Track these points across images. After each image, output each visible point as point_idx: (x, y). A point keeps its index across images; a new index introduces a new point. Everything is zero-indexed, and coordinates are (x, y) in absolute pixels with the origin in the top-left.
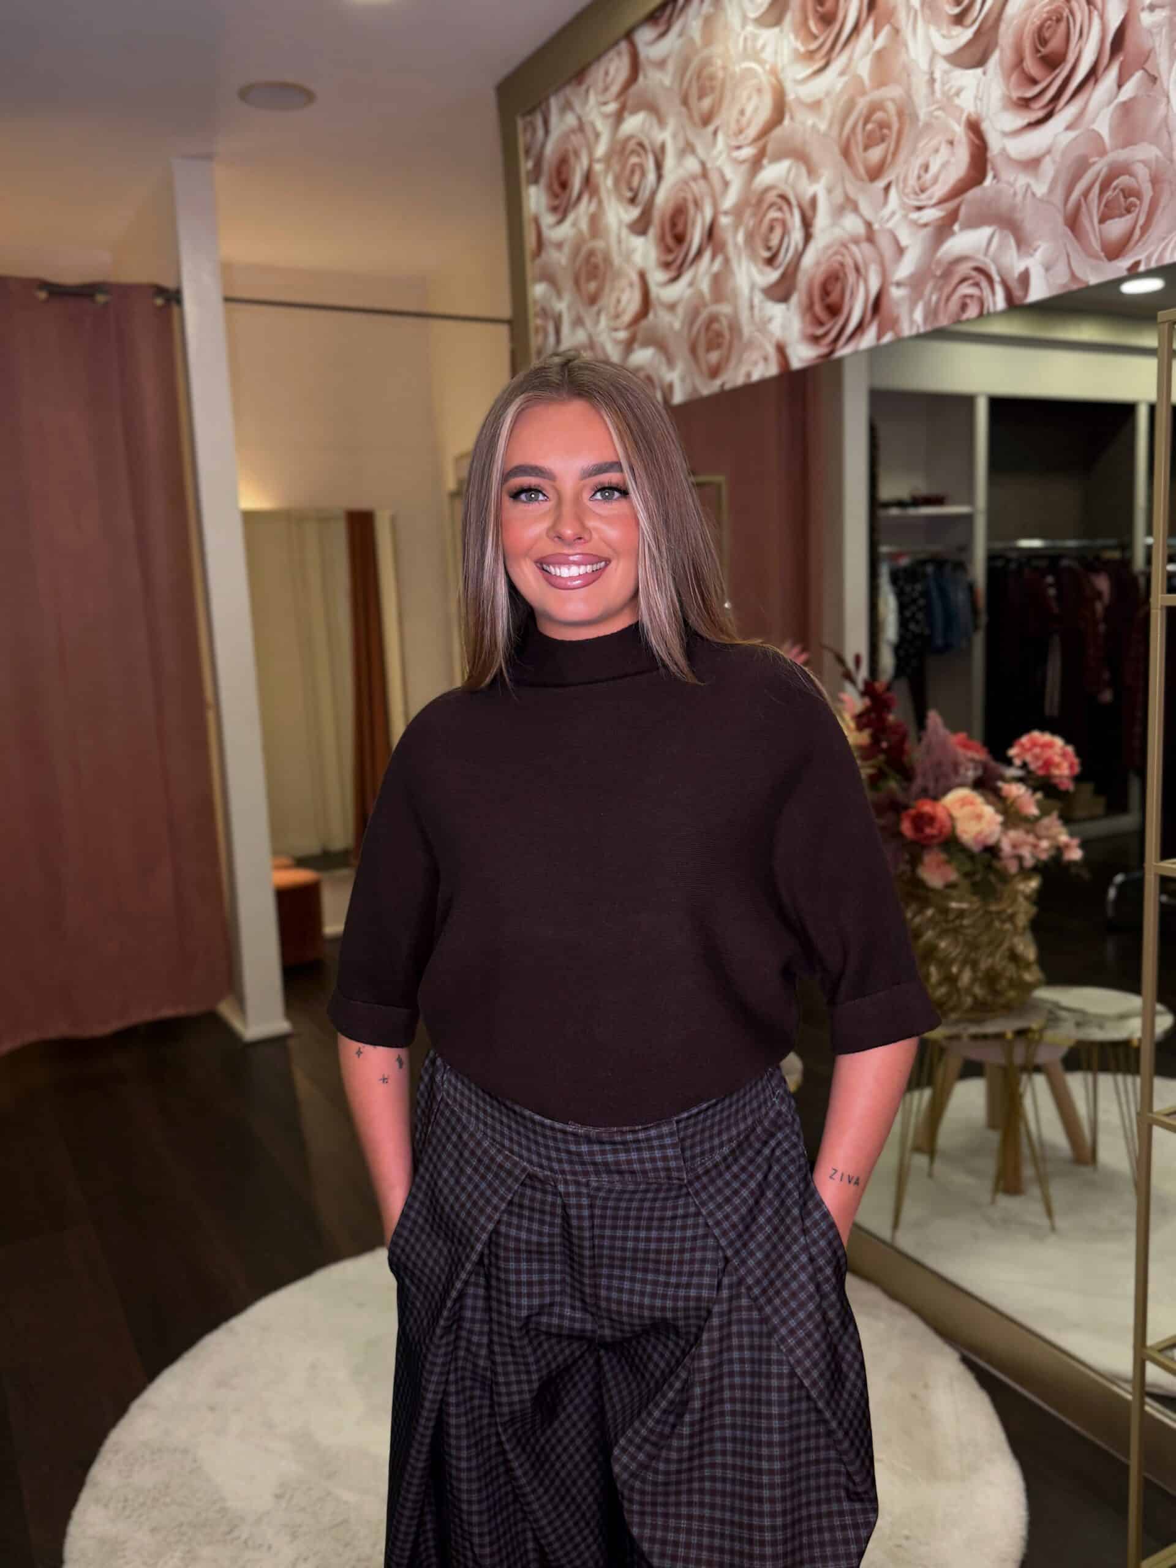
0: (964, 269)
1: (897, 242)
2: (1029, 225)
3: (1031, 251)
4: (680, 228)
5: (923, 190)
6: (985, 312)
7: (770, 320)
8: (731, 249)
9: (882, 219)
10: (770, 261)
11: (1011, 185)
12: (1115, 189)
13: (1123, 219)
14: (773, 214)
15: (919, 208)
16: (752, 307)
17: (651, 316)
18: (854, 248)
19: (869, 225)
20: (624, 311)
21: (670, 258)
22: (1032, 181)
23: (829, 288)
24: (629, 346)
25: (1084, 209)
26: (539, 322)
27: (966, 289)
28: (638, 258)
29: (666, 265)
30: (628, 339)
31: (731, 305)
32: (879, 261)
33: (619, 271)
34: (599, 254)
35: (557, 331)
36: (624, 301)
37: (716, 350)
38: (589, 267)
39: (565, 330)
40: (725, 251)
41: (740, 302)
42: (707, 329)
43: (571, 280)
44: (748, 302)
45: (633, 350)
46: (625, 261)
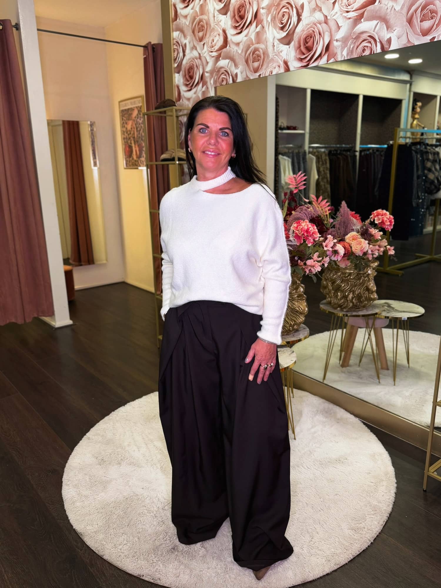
0: (365, 36)
1: (338, 24)
2: (392, 21)
3: (393, 31)
4: (242, 13)
5: (349, 6)
6: (372, 53)
7: (281, 52)
8: (265, 22)
9: (331, 15)
10: (282, 29)
11: (387, 5)
12: (427, 10)
13: (430, 21)
14: (284, 10)
15: (348, 12)
17: (228, 47)
18: (318, 25)
19: (326, 16)
20: (215, 46)
21: (237, 25)
22: (395, 5)
23: (308, 40)
24: (218, 58)
25: (415, 16)
26: (175, 47)
27: (365, 44)
28: (222, 24)
29: (236, 27)
30: (217, 55)
31: (264, 44)
32: (329, 31)
33: (213, 29)
34: (204, 21)
35: (184, 52)
36: (215, 41)
37: (257, 62)
38: (199, 26)
39: (188, 51)
40: (262, 23)
41: (268, 43)
42: (253, 54)
43: (191, 31)
44: (272, 44)
45: (220, 60)
46: (216, 25)
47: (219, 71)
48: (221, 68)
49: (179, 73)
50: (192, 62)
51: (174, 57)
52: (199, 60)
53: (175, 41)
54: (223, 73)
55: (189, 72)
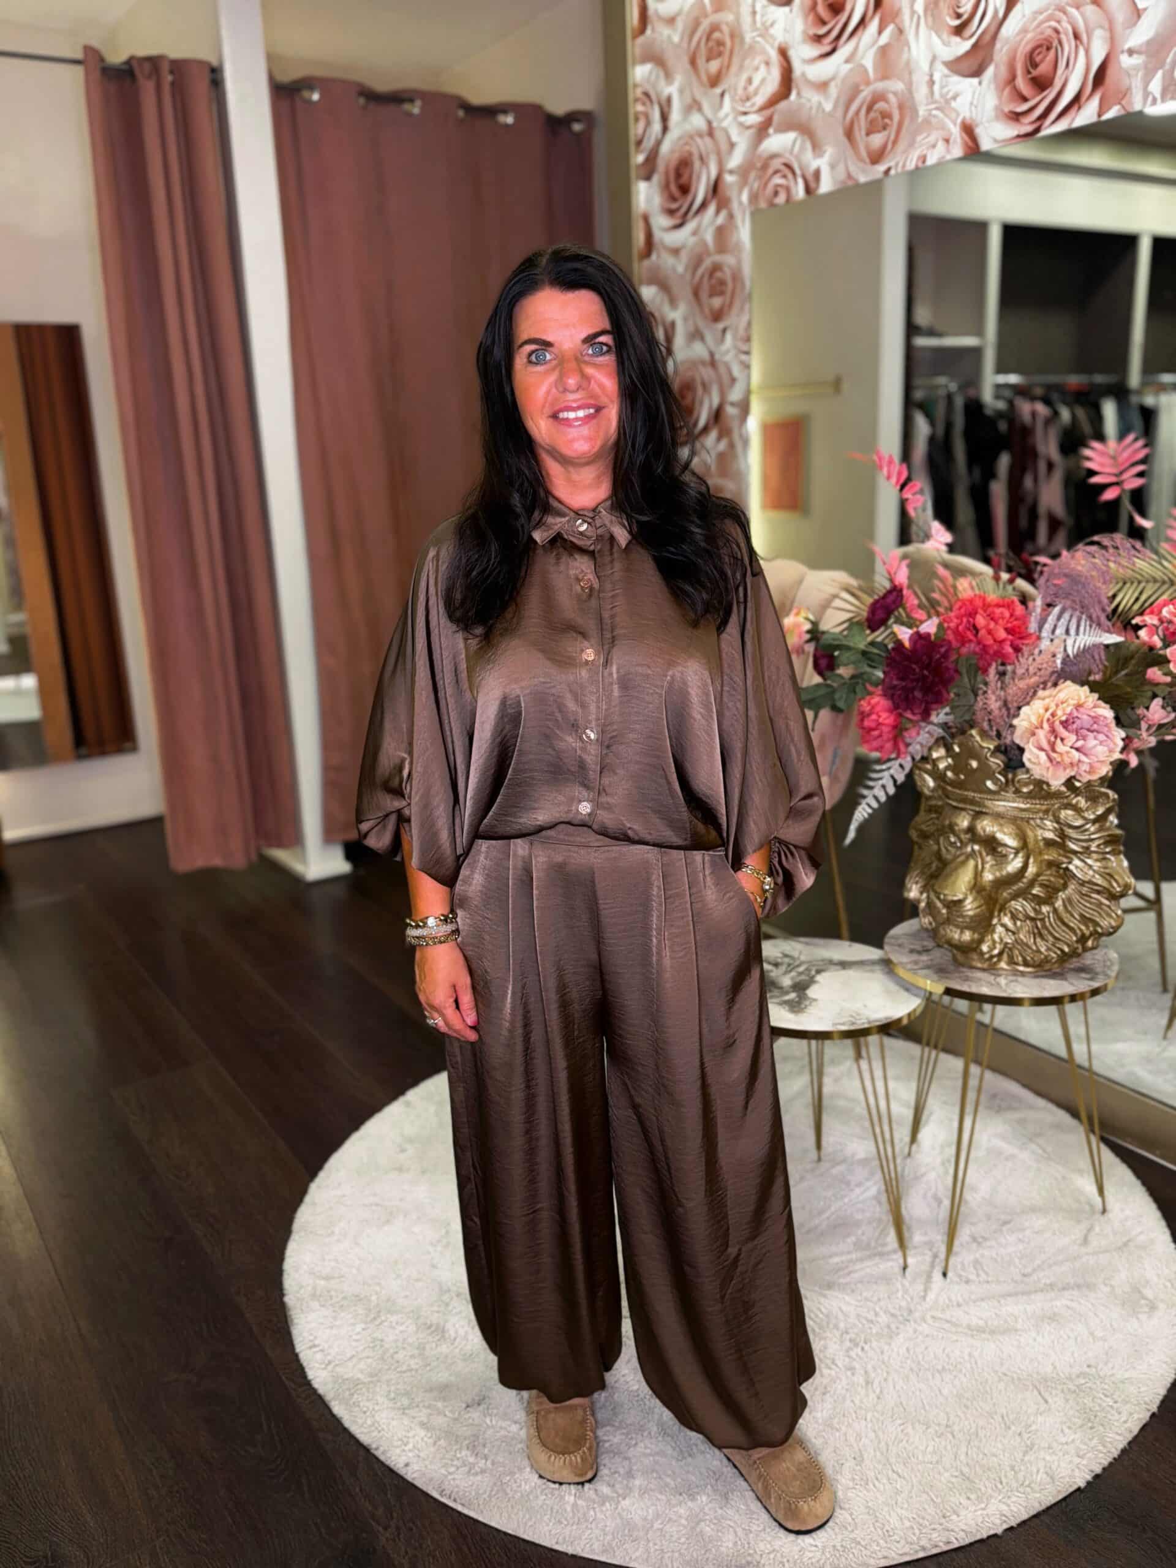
7: (954, 98)
8: (906, 16)
10: (959, 31)
16: (931, 83)
17: (793, 96)
18: (1073, 11)
20: (756, 93)
21: (822, 31)
23: (1038, 59)
24: (762, 131)
26: (640, 108)
28: (778, 32)
29: (818, 39)
30: (761, 123)
31: (903, 81)
32: (1107, 26)
33: (751, 48)
34: (725, 29)
35: (665, 118)
36: (756, 81)
37: (879, 132)
38: (711, 44)
39: (675, 116)
40: (897, 21)
41: (915, 78)
42: (870, 109)
43: (685, 60)
44: (927, 78)
45: (768, 135)
46: (760, 35)
47: (765, 167)
48: (774, 156)
49: (648, 178)
50: (687, 148)
51: (636, 135)
52: (707, 140)
53: (639, 92)
54: (776, 172)
55: (678, 175)
